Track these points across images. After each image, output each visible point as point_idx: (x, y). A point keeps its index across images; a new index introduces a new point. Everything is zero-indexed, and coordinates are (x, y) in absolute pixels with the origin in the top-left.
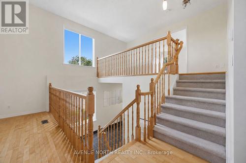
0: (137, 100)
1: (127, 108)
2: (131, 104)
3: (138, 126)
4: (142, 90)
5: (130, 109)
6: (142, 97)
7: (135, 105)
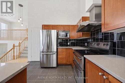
0: (14, 48)
1: (10, 51)
2: (12, 50)
3: (14, 55)
4: (15, 45)
5: (11, 51)
6: (15, 47)
7: (13, 50)
